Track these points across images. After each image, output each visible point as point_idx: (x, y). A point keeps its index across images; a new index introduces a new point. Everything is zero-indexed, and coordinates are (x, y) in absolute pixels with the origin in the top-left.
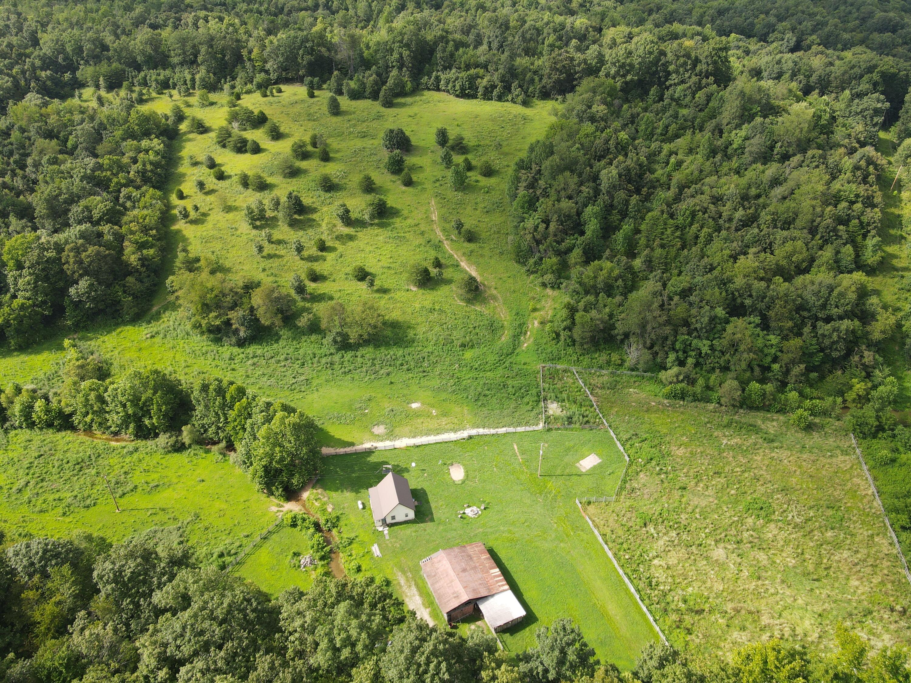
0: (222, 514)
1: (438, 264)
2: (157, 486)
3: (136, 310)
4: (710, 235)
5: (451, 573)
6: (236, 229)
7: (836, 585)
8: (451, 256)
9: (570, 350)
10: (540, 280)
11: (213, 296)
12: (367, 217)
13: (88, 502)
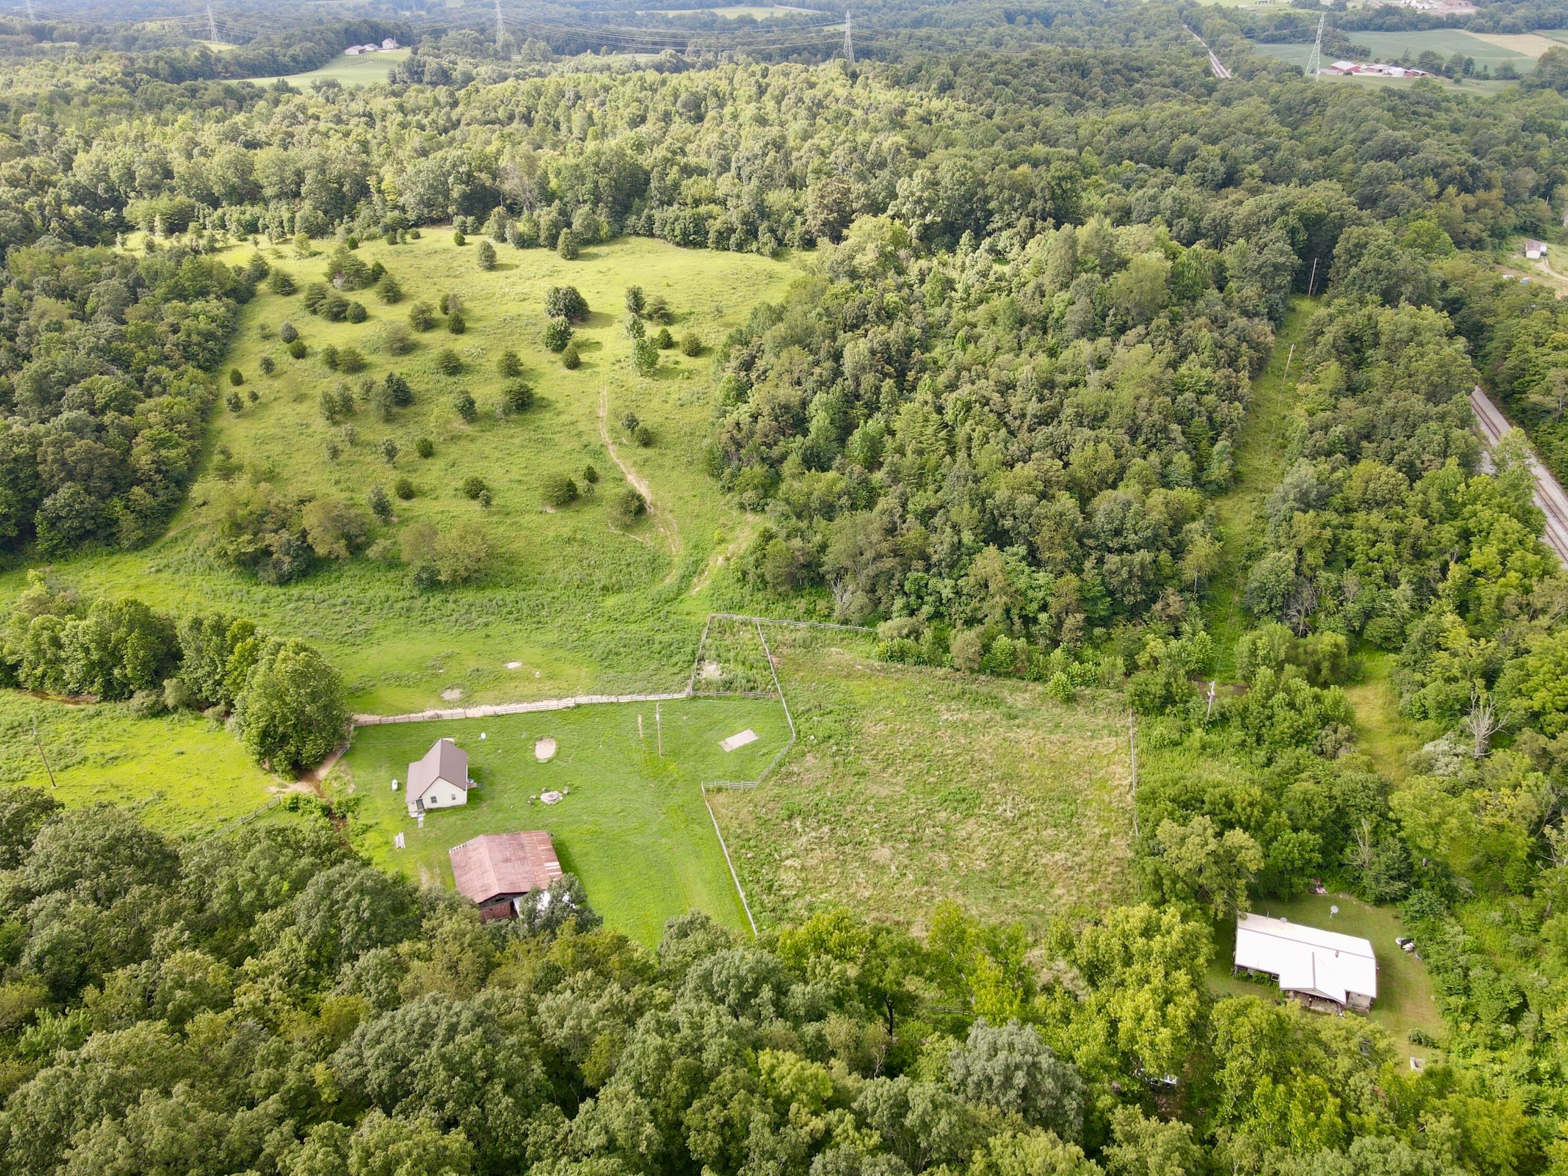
0: (197, 793)
1: (592, 477)
2: (116, 758)
3: (141, 534)
4: (986, 435)
5: (488, 863)
6: (308, 426)
7: (1032, 893)
8: (615, 466)
9: (759, 596)
10: (737, 499)
11: (245, 512)
12: (499, 411)
13: (15, 775)
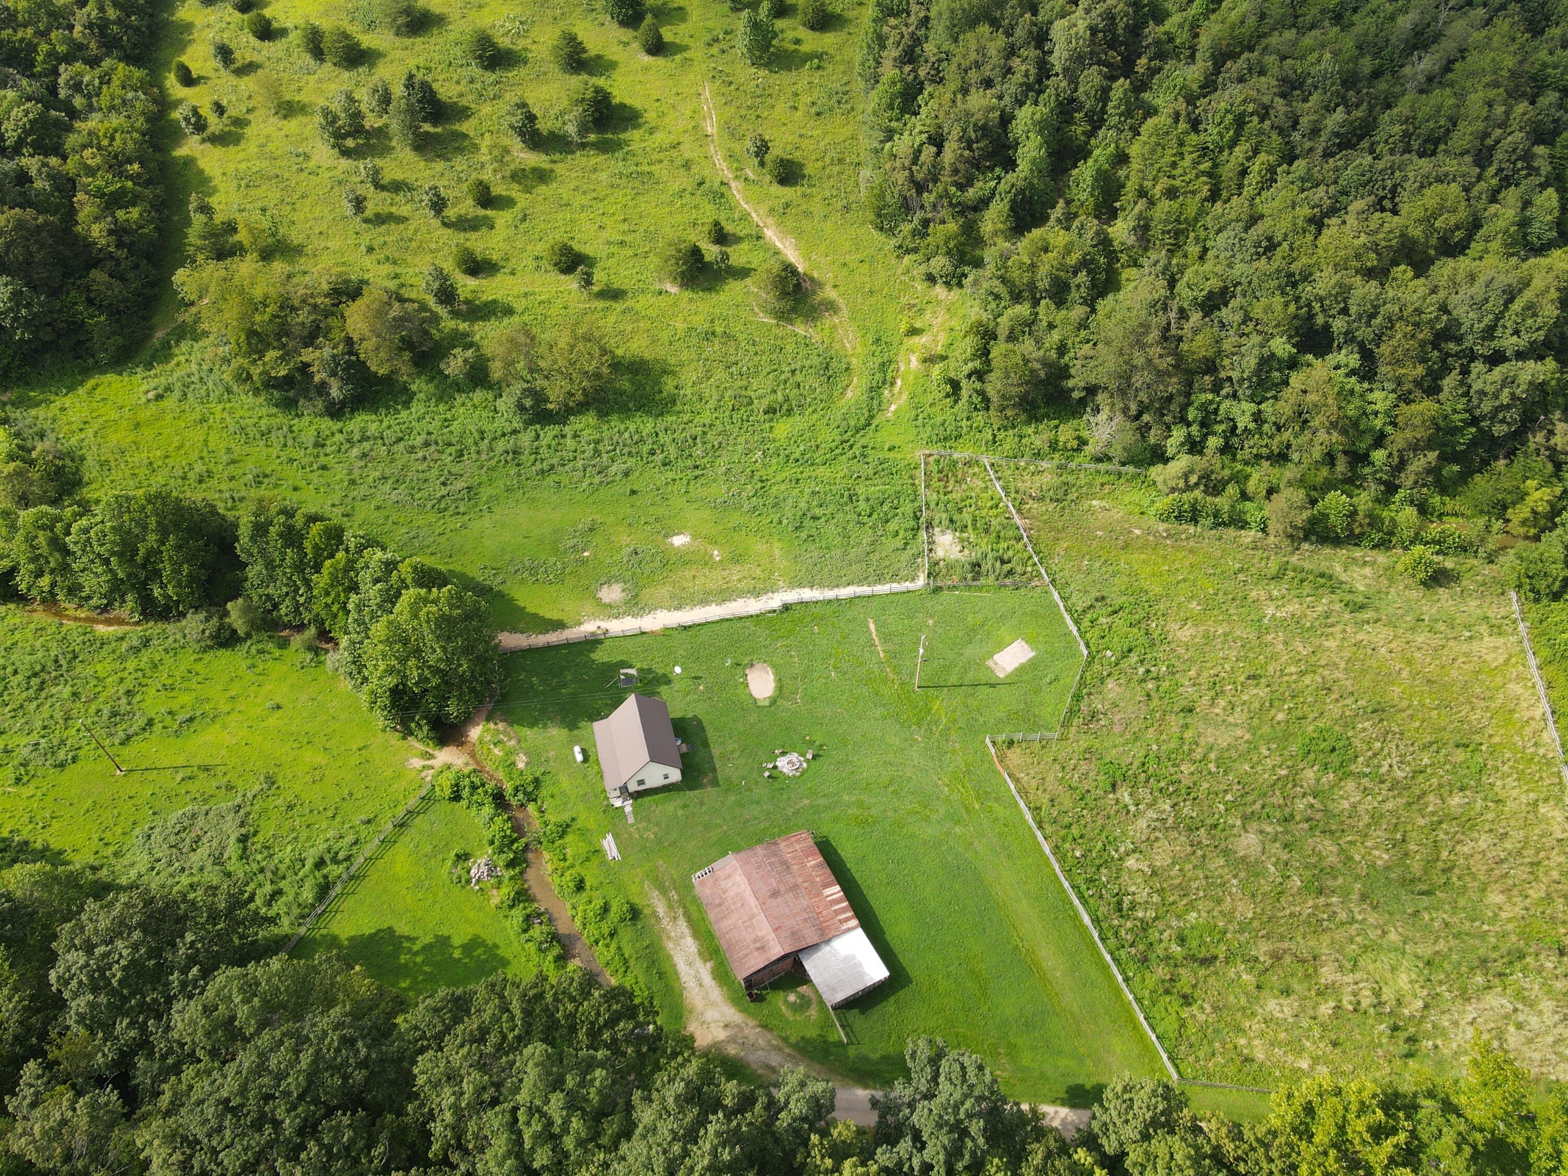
0: (317, 776)
1: (721, 237)
2: (191, 720)
3: (120, 340)
4: (1272, 170)
5: (752, 901)
6: (307, 157)
7: (1462, 902)
8: (745, 217)
9: (979, 418)
10: (923, 269)
11: (266, 317)
12: (571, 129)
13: (61, 755)
